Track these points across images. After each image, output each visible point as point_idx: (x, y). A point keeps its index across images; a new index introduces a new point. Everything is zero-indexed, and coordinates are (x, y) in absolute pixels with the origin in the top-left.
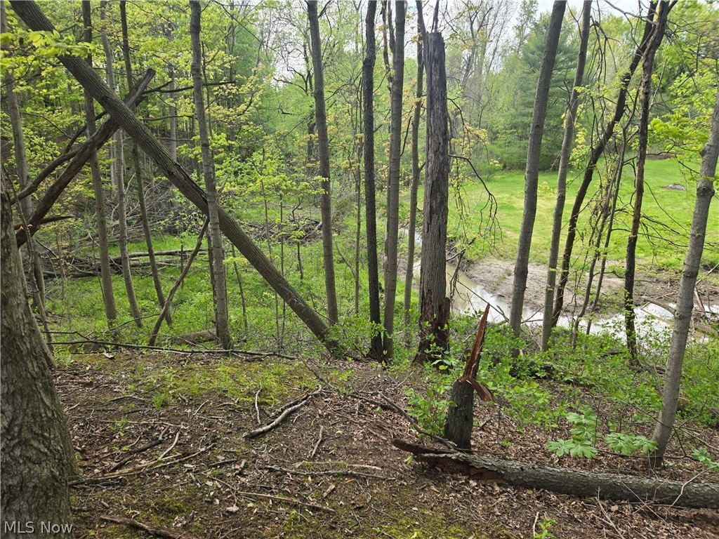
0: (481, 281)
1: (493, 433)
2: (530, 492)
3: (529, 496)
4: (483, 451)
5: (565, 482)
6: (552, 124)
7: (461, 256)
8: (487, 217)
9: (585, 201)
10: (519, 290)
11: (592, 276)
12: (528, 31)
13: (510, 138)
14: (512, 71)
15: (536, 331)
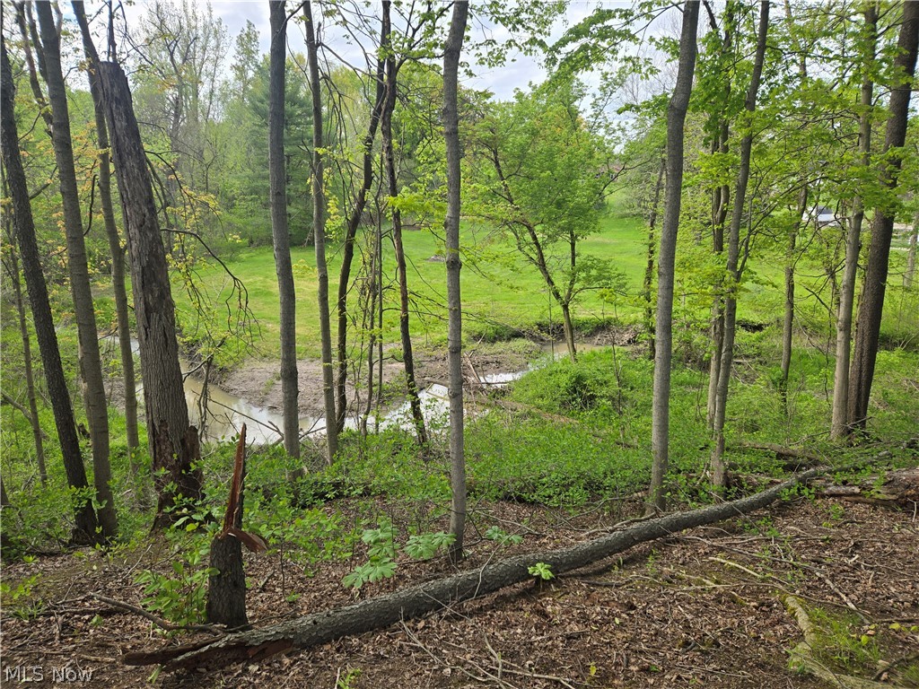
0: (243, 393)
1: (277, 590)
2: (327, 647)
3: (327, 653)
4: (265, 618)
5: (366, 618)
6: (300, 190)
7: (209, 364)
8: (237, 309)
9: (351, 279)
10: (290, 397)
11: (371, 365)
12: (251, 74)
13: (252, 205)
14: (239, 123)
15: (321, 443)
